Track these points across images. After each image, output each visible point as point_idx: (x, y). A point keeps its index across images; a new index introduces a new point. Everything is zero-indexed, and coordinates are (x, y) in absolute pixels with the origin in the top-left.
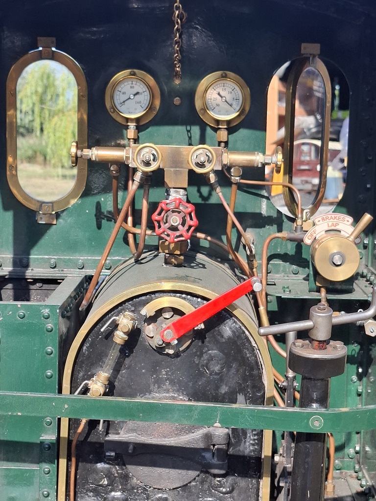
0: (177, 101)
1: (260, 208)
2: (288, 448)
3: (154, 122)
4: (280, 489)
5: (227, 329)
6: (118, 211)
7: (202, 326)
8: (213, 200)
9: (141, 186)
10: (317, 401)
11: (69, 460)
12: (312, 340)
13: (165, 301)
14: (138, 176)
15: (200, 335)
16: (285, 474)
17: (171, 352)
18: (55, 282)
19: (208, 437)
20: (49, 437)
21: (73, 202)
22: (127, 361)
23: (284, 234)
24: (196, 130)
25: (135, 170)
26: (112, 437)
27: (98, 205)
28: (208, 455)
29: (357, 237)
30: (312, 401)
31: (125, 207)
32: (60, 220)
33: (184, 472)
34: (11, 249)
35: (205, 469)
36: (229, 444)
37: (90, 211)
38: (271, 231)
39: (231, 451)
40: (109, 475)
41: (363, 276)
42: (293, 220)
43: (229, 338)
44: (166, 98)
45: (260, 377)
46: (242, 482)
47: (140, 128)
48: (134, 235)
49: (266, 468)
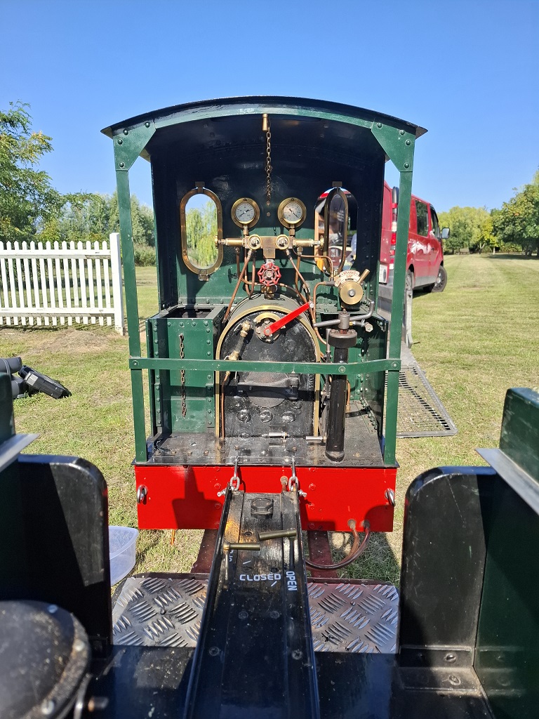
0: (268, 214)
1: (312, 270)
2: (328, 387)
3: (257, 226)
4: (324, 406)
5: (297, 329)
6: (239, 273)
7: (285, 327)
8: (288, 267)
9: (251, 260)
10: (342, 360)
11: (220, 395)
12: (339, 329)
13: (265, 315)
14: (250, 253)
15: (283, 332)
16: (326, 399)
17: (269, 340)
18: (209, 310)
19: (288, 382)
20: (210, 384)
21: (217, 269)
22: (247, 346)
23: (325, 282)
24: (278, 229)
25: (248, 250)
26: (241, 383)
27: (229, 271)
28: (288, 391)
29: (361, 282)
30: (340, 360)
31: (243, 270)
32: (211, 279)
33: (276, 399)
34: (186, 294)
35: (287, 397)
36: (298, 385)
37: (225, 273)
38: (318, 282)
39: (300, 389)
40: (240, 402)
41: (364, 303)
42: (329, 276)
43: (298, 333)
44: (263, 213)
45: (314, 352)
46: (305, 404)
47: (249, 230)
48: (248, 285)
49: (317, 396)
